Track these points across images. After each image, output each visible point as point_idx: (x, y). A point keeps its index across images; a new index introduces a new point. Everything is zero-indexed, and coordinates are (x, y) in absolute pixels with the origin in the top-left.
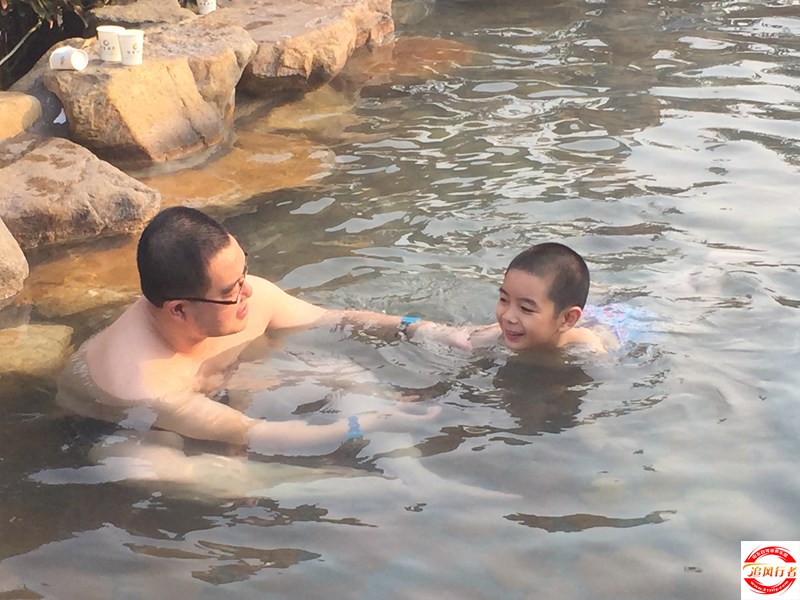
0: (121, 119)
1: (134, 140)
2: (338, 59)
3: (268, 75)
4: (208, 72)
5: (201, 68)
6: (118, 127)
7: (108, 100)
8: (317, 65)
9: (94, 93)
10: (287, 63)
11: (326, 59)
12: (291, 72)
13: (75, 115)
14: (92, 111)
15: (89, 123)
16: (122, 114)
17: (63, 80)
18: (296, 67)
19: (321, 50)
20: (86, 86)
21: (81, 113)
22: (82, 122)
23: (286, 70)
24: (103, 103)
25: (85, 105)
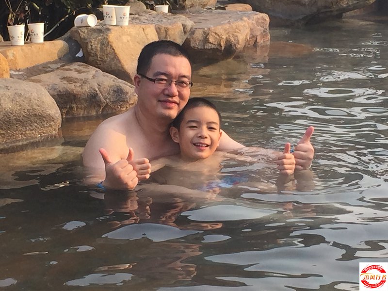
0: (115, 54)
1: (122, 68)
2: (240, 41)
3: (199, 47)
4: (167, 34)
5: (162, 31)
6: (113, 59)
7: (108, 42)
8: (228, 44)
9: (100, 38)
10: (211, 40)
11: (233, 41)
12: (213, 46)
13: (88, 50)
14: (99, 49)
15: (97, 56)
16: (116, 51)
17: (82, 32)
18: (216, 44)
19: (231, 35)
20: (96, 35)
21: (92, 49)
22: (92, 55)
23: (210, 45)
24: (105, 44)
25: (95, 44)
